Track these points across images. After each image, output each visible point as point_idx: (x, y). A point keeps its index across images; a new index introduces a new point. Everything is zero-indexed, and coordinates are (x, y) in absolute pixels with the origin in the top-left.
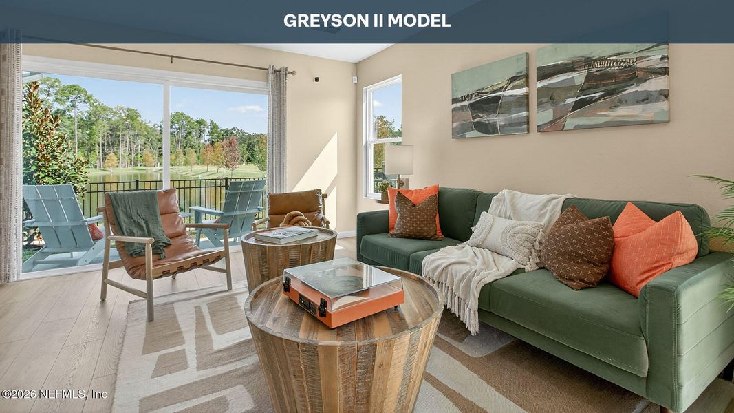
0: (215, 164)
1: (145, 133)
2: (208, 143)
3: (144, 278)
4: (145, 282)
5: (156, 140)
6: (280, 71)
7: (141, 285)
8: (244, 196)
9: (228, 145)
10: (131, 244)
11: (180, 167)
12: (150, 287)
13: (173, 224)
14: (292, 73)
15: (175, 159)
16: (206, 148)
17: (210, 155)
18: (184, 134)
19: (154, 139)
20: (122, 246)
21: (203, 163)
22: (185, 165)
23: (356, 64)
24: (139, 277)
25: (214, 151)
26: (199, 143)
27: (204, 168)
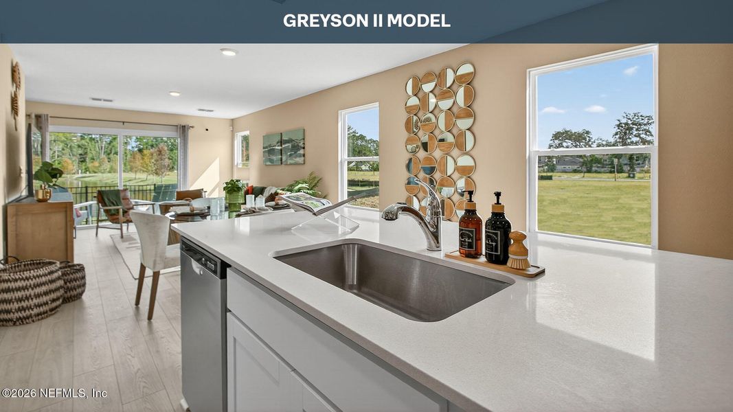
0: (144, 171)
1: (63, 138)
2: (136, 149)
3: (119, 223)
4: (119, 225)
5: (76, 147)
6: (185, 126)
7: (118, 226)
8: (165, 193)
9: (158, 153)
10: (110, 210)
11: (105, 175)
12: (121, 226)
13: (128, 204)
14: (192, 127)
15: (99, 167)
16: (133, 155)
17: (138, 163)
18: (108, 140)
19: (73, 145)
20: (106, 211)
21: (131, 170)
22: (110, 172)
23: (232, 120)
24: (116, 223)
25: (143, 159)
26: (126, 149)
27: (132, 175)
